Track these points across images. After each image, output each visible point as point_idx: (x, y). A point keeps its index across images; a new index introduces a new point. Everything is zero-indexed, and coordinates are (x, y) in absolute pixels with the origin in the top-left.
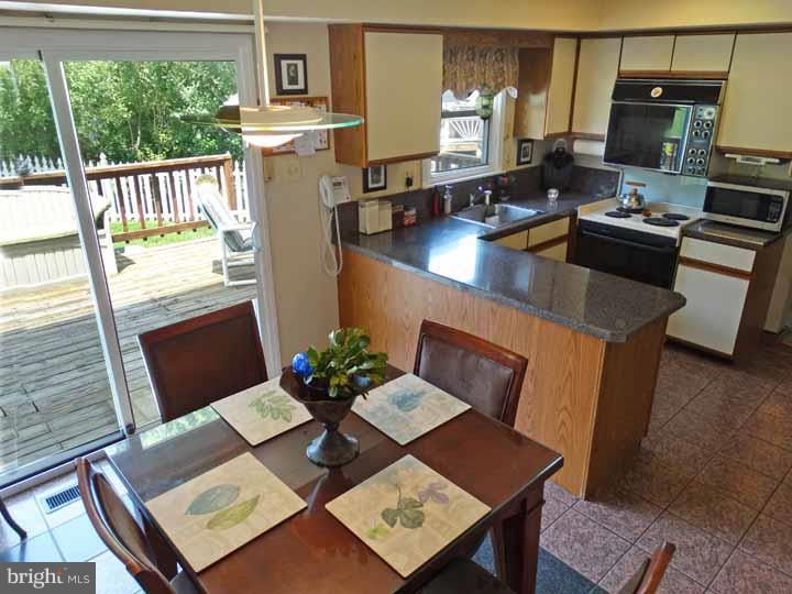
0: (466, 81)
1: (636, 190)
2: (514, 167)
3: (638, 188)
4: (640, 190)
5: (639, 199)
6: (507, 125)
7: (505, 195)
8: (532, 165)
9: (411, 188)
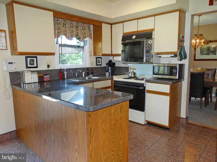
0: (71, 34)
1: (133, 71)
2: (95, 66)
3: (134, 70)
4: (135, 71)
5: (134, 74)
6: (90, 52)
7: (90, 74)
8: (102, 66)
9: (49, 69)
